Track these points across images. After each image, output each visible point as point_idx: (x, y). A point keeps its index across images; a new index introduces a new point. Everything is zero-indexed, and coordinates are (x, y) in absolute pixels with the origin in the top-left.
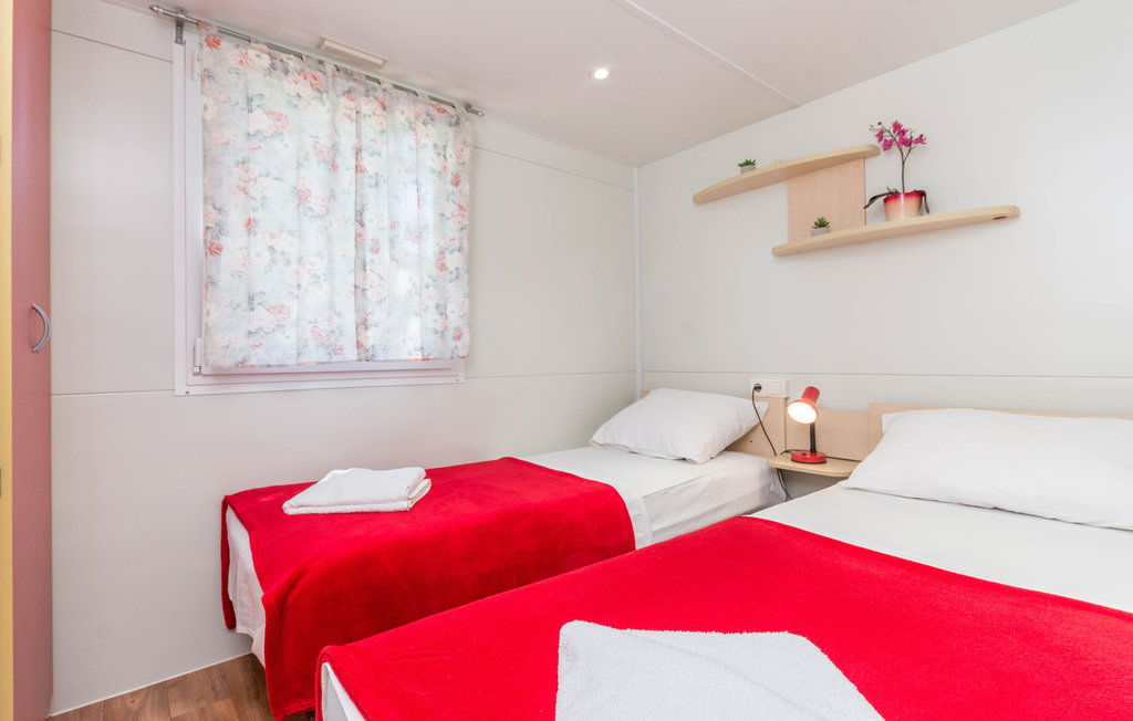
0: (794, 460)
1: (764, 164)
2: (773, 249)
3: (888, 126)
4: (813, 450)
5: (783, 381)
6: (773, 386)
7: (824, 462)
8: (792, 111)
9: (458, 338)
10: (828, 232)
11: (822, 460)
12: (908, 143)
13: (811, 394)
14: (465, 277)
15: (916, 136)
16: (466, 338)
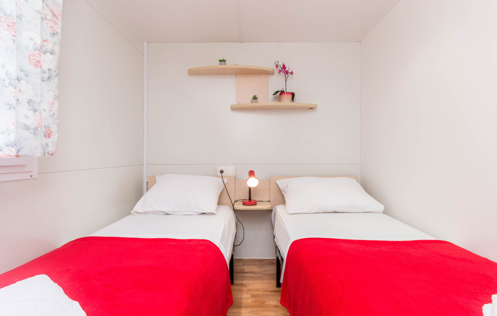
0: (244, 204)
1: (230, 64)
2: (231, 106)
3: (281, 64)
4: (250, 199)
5: (234, 168)
6: (229, 170)
7: (256, 204)
8: (239, 43)
9: (48, 135)
10: (257, 102)
11: (255, 204)
12: (287, 72)
13: (252, 173)
14: (55, 81)
15: (290, 71)
16: (55, 137)
